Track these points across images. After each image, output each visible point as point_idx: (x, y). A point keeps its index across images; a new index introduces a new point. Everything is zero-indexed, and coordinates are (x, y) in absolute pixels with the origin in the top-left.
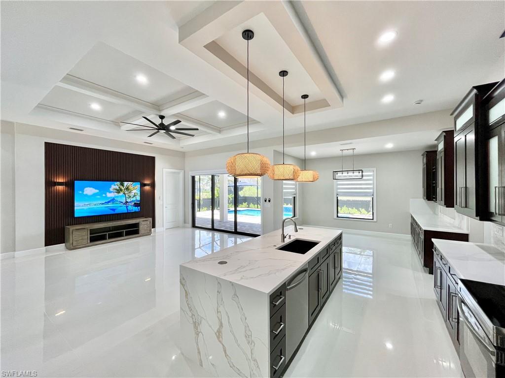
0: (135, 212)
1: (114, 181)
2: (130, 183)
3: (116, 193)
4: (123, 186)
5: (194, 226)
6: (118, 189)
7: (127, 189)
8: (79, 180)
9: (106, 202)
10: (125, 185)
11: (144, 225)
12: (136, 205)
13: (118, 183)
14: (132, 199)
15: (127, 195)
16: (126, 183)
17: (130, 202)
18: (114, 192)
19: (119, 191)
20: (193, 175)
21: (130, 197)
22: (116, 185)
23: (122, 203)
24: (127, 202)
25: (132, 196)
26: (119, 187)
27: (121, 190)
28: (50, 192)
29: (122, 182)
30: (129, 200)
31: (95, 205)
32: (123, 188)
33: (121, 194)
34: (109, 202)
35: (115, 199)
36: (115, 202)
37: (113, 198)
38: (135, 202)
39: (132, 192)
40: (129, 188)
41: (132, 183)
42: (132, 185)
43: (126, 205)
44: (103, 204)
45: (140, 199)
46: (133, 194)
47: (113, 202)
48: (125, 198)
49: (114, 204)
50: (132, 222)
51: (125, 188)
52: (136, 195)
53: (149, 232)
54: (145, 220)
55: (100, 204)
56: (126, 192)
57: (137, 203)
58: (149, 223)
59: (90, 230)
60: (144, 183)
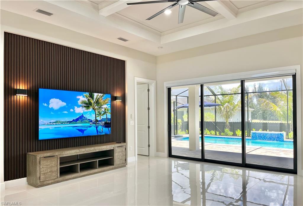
1: (84, 92)
2: (100, 94)
3: (84, 109)
4: (91, 96)
5: (170, 155)
6: (87, 102)
7: (97, 102)
8: (43, 88)
9: (74, 120)
10: (95, 97)
11: (120, 152)
12: (107, 125)
13: (87, 94)
14: (102, 117)
15: (97, 111)
16: (95, 95)
17: (101, 121)
18: (82, 107)
19: (88, 105)
20: (169, 86)
21: (100, 114)
23: (91, 121)
24: (97, 121)
25: (103, 113)
26: (89, 100)
27: (90, 104)
28: (10, 102)
29: (92, 92)
31: (62, 123)
32: (92, 102)
33: (91, 109)
34: (77, 120)
35: (84, 116)
36: (84, 120)
37: (82, 115)
38: (106, 122)
39: (102, 106)
40: (100, 101)
41: (102, 94)
42: (103, 98)
43: (96, 125)
44: (70, 122)
45: (110, 118)
46: (103, 110)
47: (82, 120)
48: (95, 114)
49: (82, 123)
50: (93, 150)
51: (94, 101)
52: (107, 111)
53: (124, 162)
54: (121, 145)
55: (68, 122)
56: (96, 107)
57: (108, 123)
58: (124, 150)
59: (60, 158)
60: (114, 95)
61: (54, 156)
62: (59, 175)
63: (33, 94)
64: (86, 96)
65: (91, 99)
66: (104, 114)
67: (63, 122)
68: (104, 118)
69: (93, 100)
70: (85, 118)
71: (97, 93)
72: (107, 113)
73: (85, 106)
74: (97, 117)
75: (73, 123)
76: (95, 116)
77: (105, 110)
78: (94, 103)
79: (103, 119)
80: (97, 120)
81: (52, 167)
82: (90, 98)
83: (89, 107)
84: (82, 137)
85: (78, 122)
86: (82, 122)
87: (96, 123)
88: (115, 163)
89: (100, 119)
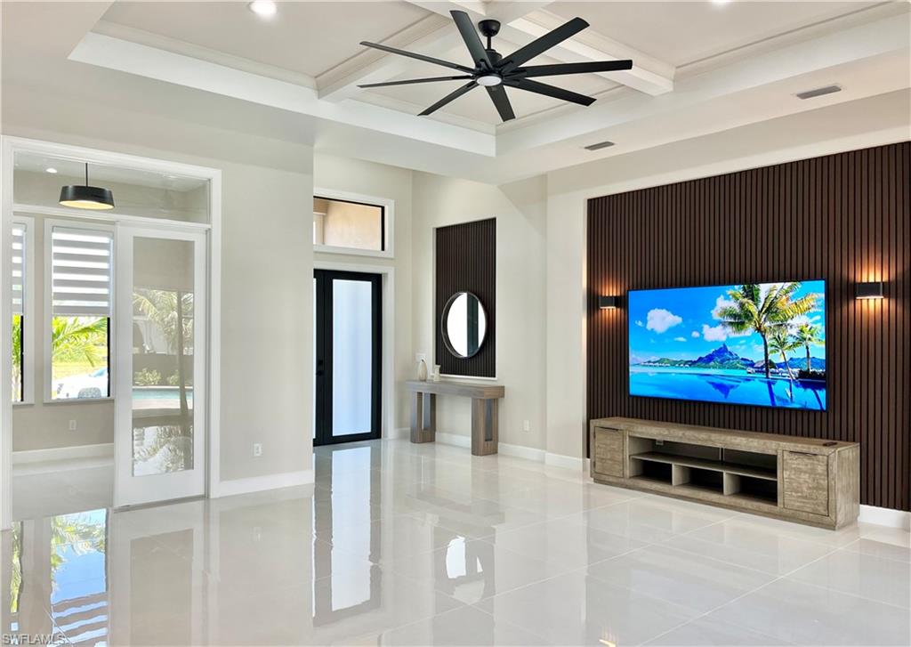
0: (804, 412)
1: (724, 284)
2: (779, 285)
3: (729, 330)
4: (752, 295)
6: (738, 310)
7: (770, 309)
9: (700, 359)
10: (762, 296)
11: (800, 471)
12: (807, 380)
13: (738, 289)
14: (789, 354)
15: (769, 337)
16: (764, 289)
17: (784, 365)
18: (724, 324)
19: (739, 320)
21: (783, 344)
23: (752, 365)
24: (769, 364)
25: (790, 341)
26: (742, 305)
27: (748, 315)
29: (749, 283)
30: (776, 358)
31: (674, 364)
32: (753, 309)
33: (749, 330)
34: (710, 358)
35: (729, 349)
36: (729, 360)
37: (722, 346)
38: (805, 369)
39: (789, 321)
40: (779, 305)
41: (789, 284)
42: (790, 294)
43: (767, 377)
44: (692, 363)
45: (824, 358)
46: (794, 332)
47: (722, 362)
48: (763, 346)
49: (724, 367)
51: (760, 307)
52: (809, 336)
53: (822, 510)
54: (805, 450)
55: (687, 362)
56: (767, 324)
57: (814, 372)
58: (821, 469)
59: (630, 437)
60: (858, 280)
61: (617, 430)
62: (628, 473)
64: (734, 296)
65: (750, 301)
66: (794, 345)
67: (676, 362)
68: (794, 357)
69: (756, 305)
70: (731, 354)
71: (767, 281)
72: (809, 343)
73: (731, 323)
74: (772, 352)
75: (699, 367)
76: (763, 350)
77: (802, 331)
78: (760, 312)
79: (791, 359)
80: (771, 363)
81: (613, 451)
82: (746, 300)
83: (743, 323)
84: (724, 405)
85: (712, 363)
86: (722, 364)
87: (767, 371)
88: (780, 500)
89: (782, 360)
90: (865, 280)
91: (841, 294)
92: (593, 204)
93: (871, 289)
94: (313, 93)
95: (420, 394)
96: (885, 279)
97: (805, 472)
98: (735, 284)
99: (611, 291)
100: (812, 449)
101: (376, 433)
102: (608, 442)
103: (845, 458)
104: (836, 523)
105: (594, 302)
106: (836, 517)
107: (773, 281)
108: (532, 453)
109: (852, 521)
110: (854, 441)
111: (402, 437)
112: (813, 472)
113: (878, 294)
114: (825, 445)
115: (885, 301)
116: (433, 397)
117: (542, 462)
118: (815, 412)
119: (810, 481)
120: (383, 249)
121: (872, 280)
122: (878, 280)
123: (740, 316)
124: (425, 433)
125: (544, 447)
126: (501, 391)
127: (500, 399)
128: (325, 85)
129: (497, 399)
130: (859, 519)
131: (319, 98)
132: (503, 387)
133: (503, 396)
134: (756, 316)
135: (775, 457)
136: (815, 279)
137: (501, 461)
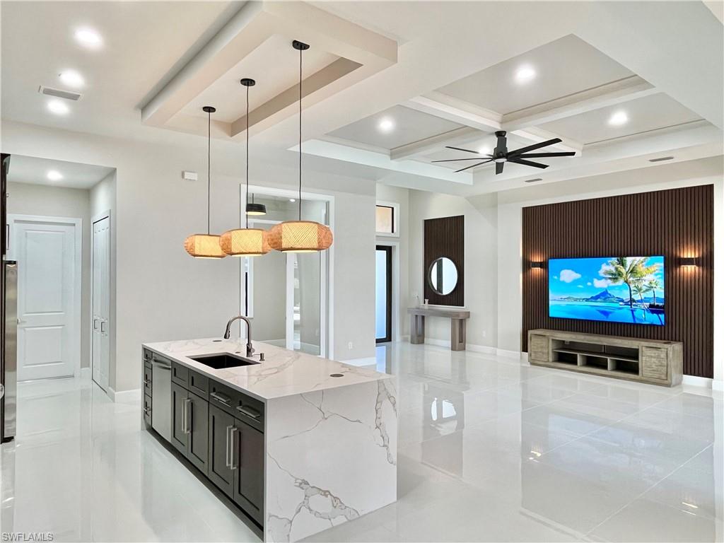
0: (652, 326)
1: (606, 257)
2: (638, 258)
3: (609, 281)
4: (623, 264)
6: (614, 271)
7: (633, 271)
8: (553, 258)
9: (592, 298)
10: (628, 264)
11: (652, 357)
12: (654, 309)
13: (614, 260)
14: (643, 295)
15: (632, 286)
16: (629, 260)
17: (641, 301)
18: (606, 278)
19: (615, 276)
21: (640, 290)
22: (609, 265)
23: (622, 301)
24: (632, 300)
25: (644, 288)
26: (616, 269)
27: (620, 274)
29: (621, 255)
30: (636, 297)
31: (576, 300)
32: (623, 271)
33: (621, 282)
34: (597, 298)
35: (609, 292)
36: (609, 298)
37: (605, 290)
38: (652, 303)
39: (644, 278)
40: (638, 269)
41: (643, 258)
42: (644, 263)
43: (631, 307)
44: (587, 300)
45: (663, 297)
46: (647, 283)
47: (605, 299)
48: (629, 291)
49: (606, 302)
50: (620, 344)
51: (627, 269)
52: (655, 286)
53: (663, 377)
54: (655, 346)
55: (584, 299)
56: (631, 279)
57: (658, 305)
58: (663, 355)
59: (553, 340)
60: (682, 256)
61: (544, 336)
62: (551, 359)
63: (544, 265)
64: (612, 263)
65: (621, 267)
66: (647, 290)
67: (577, 299)
68: (647, 297)
69: (625, 268)
70: (610, 295)
71: (631, 256)
72: (655, 289)
73: (610, 278)
74: (634, 294)
75: (591, 301)
76: (629, 293)
77: (651, 283)
78: (627, 272)
79: (645, 298)
80: (634, 301)
81: (542, 347)
82: (619, 266)
83: (617, 278)
84: (606, 322)
85: (599, 300)
86: (605, 300)
87: (631, 305)
88: (640, 372)
89: (640, 298)
90: (685, 257)
91: (672, 264)
92: (525, 210)
93: (689, 261)
94: (389, 157)
95: (417, 316)
96: (697, 256)
97: (654, 357)
98: (612, 256)
99: (537, 259)
100: (659, 345)
101: (389, 338)
102: (539, 342)
103: (676, 350)
104: (671, 383)
105: (527, 265)
106: (671, 380)
107: (634, 256)
108: (489, 350)
109: (679, 383)
110: (679, 341)
111: (405, 340)
112: (658, 357)
113: (693, 264)
114: (665, 343)
115: (697, 268)
116: (423, 317)
117: (495, 355)
118: (657, 326)
119: (657, 362)
120: (393, 232)
121: (689, 257)
122: (693, 257)
123: (615, 275)
124: (419, 337)
125: (496, 346)
126: (468, 314)
127: (467, 320)
128: (396, 153)
129: (465, 319)
130: (683, 382)
131: (391, 159)
132: (469, 312)
133: (469, 317)
134: (624, 275)
135: (638, 350)
136: (658, 255)
137: (467, 354)
